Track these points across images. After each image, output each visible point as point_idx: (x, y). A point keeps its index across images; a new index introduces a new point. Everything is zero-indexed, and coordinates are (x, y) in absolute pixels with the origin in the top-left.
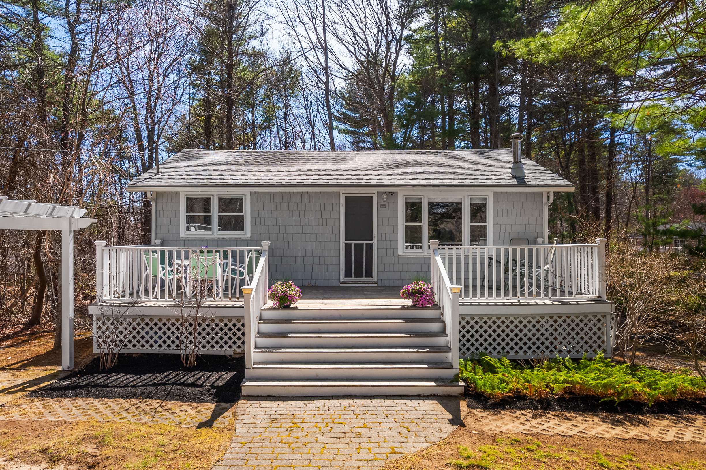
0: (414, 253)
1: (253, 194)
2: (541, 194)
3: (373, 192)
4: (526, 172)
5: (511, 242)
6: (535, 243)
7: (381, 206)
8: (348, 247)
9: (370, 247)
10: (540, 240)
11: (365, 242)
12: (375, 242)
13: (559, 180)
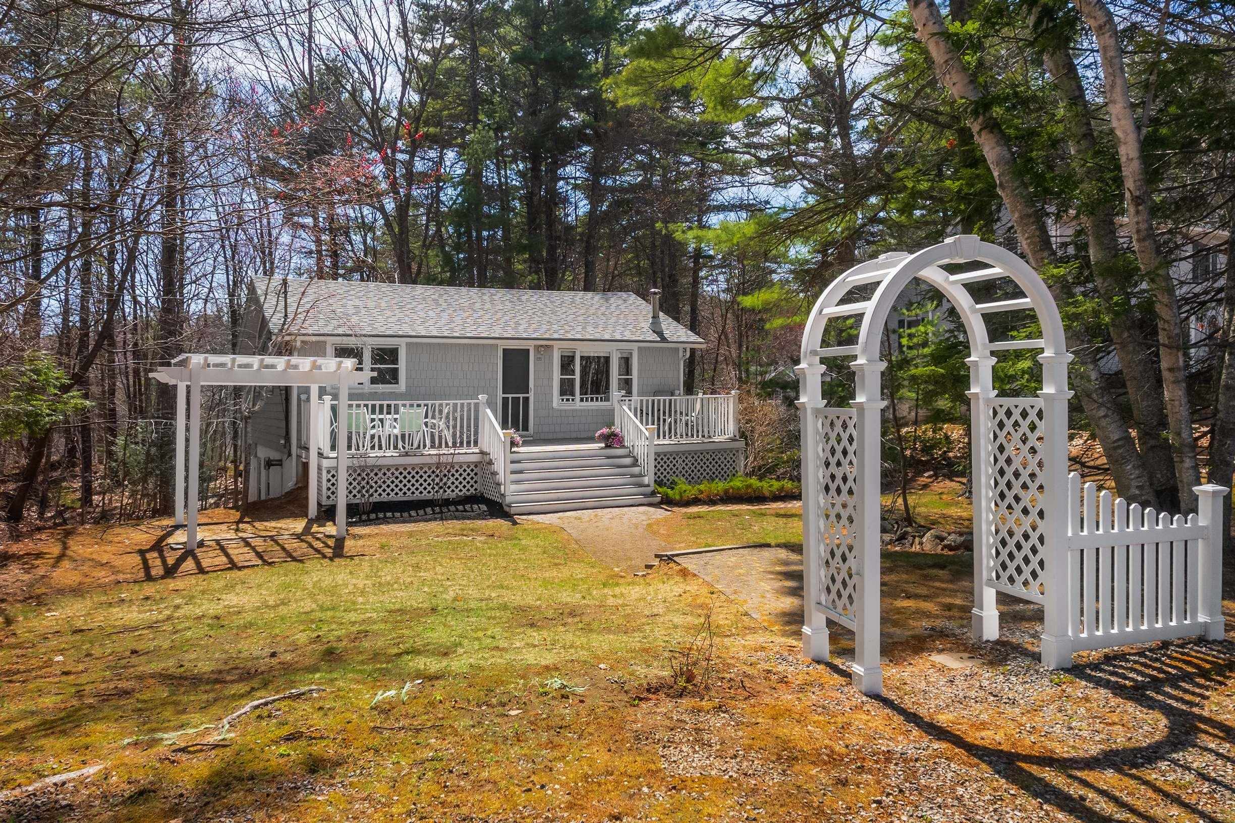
0: (567, 406)
1: (408, 344)
2: (677, 349)
3: (530, 345)
4: (663, 327)
5: (655, 394)
6: (672, 394)
7: (538, 359)
8: (505, 400)
9: (526, 400)
10: (677, 392)
11: (521, 396)
12: (531, 395)
13: (694, 338)
